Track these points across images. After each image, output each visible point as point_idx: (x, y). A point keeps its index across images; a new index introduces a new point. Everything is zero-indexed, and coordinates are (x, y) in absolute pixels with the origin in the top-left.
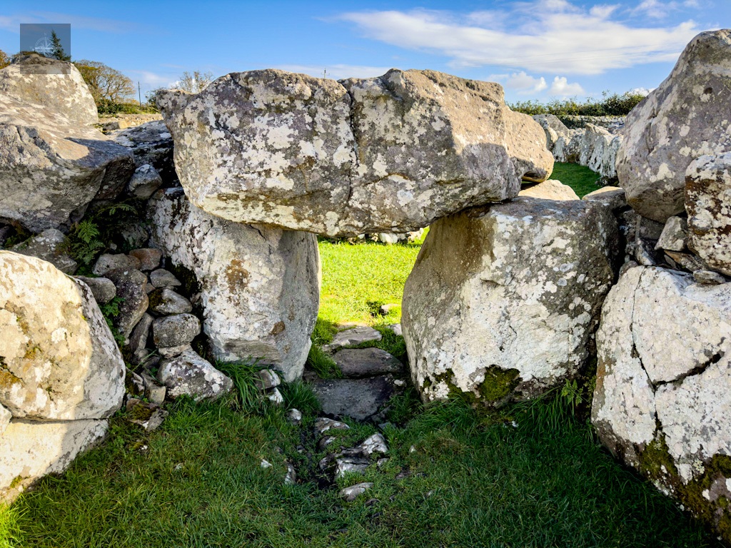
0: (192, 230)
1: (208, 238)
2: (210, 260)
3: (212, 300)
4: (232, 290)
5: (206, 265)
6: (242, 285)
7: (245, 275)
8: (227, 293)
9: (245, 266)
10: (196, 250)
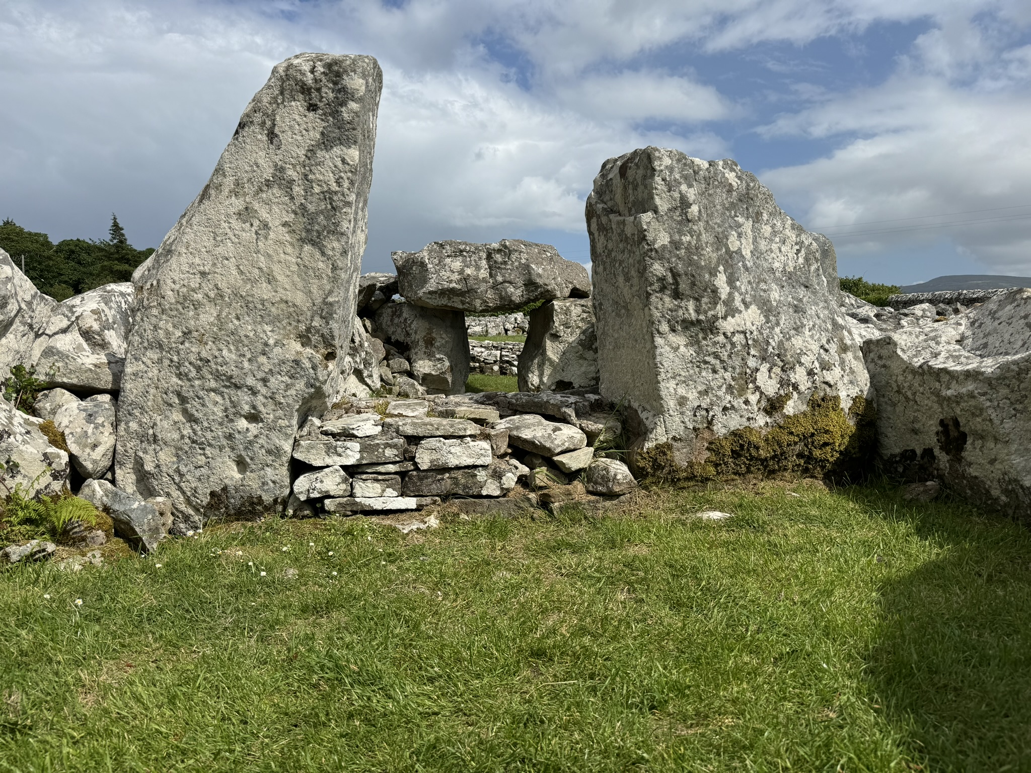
0: (406, 319)
1: (415, 322)
2: (416, 333)
3: (416, 353)
4: (426, 348)
5: (413, 336)
6: (432, 345)
7: (433, 339)
8: (424, 349)
9: (434, 335)
10: (408, 329)
